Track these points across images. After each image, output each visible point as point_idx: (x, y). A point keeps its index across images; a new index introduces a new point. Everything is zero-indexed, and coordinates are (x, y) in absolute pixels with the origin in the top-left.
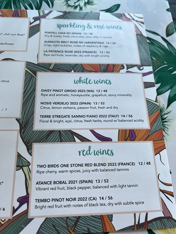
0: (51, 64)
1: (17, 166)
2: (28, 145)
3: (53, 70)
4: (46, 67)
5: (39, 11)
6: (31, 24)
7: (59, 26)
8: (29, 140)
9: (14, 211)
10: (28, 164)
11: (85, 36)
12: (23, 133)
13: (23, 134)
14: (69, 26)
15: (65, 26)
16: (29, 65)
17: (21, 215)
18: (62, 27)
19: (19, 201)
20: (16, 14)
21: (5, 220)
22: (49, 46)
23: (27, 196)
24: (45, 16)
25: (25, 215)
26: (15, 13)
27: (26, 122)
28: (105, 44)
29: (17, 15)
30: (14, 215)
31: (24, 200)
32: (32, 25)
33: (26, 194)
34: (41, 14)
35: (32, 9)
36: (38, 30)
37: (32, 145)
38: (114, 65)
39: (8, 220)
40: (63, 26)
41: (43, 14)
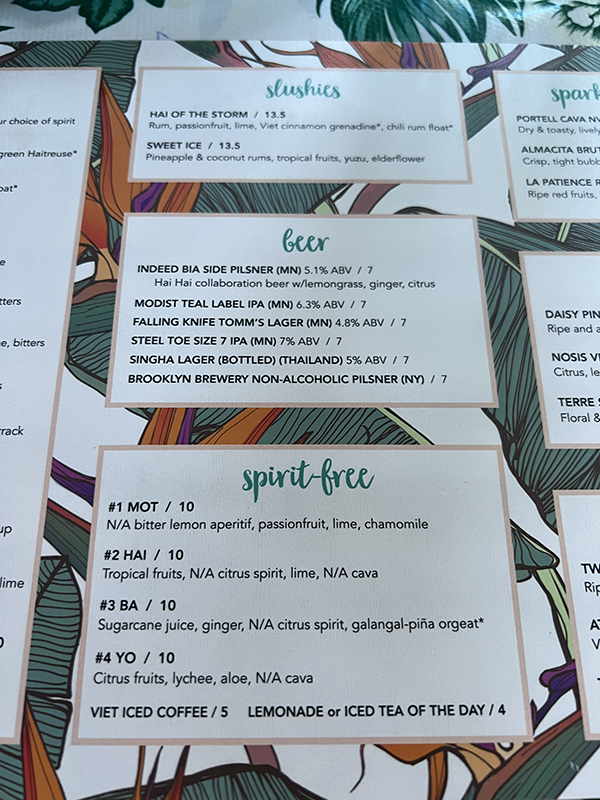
0: (561, 224)
1: (519, 567)
2: (541, 496)
3: (569, 246)
4: (545, 236)
5: (482, 47)
6: (465, 90)
7: (560, 96)
8: (539, 482)
9: (538, 715)
10: (553, 561)
12: (517, 457)
13: (516, 461)
14: (592, 95)
15: (576, 94)
16: (486, 227)
17: (560, 729)
18: (568, 97)
19: (547, 683)
20: (410, 57)
21: (512, 745)
22: (542, 163)
23: (569, 668)
24: (505, 63)
25: (573, 730)
26: (407, 55)
27: (518, 419)
29: (414, 61)
30: (539, 731)
31: (562, 680)
32: (469, 94)
33: (563, 662)
34: (493, 57)
35: (457, 38)
36: (494, 112)
37: (552, 497)
39: (521, 745)
40: (571, 95)
41: (499, 55)
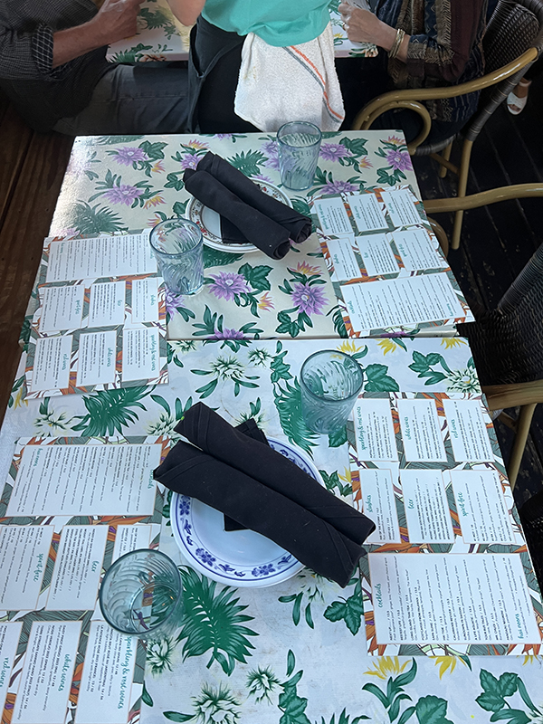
0: (89, 633)
1: (10, 611)
2: (23, 619)
8: (26, 619)
10: (9, 620)
11: (114, 666)
13: (32, 614)
16: (91, 613)
27: (41, 615)
28: (102, 688)
38: (77, 695)
